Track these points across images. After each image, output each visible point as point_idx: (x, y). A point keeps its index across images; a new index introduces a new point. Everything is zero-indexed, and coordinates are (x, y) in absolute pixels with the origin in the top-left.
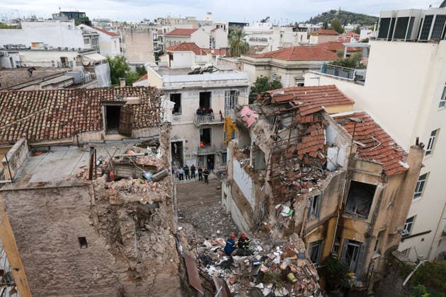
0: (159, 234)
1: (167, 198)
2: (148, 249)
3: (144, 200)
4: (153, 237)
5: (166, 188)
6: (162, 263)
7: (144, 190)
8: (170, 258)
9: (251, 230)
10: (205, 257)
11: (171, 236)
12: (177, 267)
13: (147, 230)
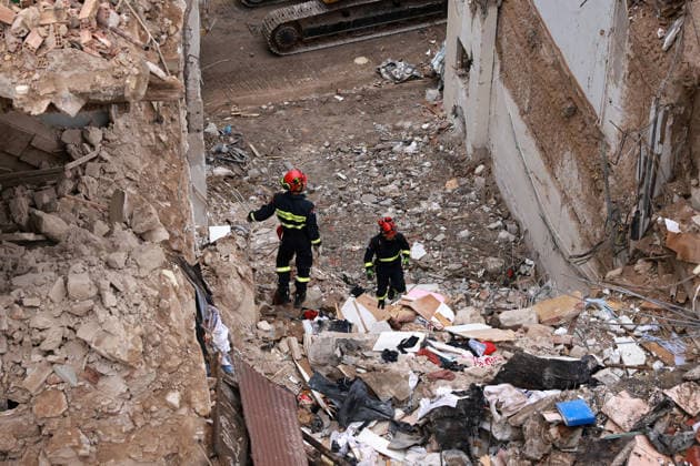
0: (109, 265)
1: (155, 85)
2: (52, 339)
3: (33, 96)
4: (80, 281)
5: (149, 29)
6: (125, 409)
7: (34, 41)
8: (167, 388)
9: (593, 251)
10: (342, 384)
11: (174, 277)
12: (200, 433)
13: (50, 241)
